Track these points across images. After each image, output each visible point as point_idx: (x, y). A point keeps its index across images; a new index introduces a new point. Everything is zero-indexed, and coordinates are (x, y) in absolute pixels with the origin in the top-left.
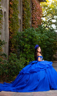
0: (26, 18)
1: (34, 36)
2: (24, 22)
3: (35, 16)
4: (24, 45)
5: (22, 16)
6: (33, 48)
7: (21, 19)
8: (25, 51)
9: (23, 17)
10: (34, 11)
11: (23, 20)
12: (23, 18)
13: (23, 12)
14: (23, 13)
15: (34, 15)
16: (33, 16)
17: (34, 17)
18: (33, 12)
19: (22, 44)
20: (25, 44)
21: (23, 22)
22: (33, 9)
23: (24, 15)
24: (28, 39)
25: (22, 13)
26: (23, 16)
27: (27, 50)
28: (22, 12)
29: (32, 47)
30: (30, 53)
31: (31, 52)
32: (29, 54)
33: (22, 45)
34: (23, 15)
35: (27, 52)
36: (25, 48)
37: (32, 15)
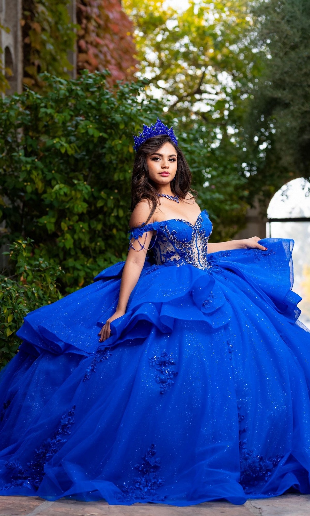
0: (50, 47)
1: (118, 117)
2: (32, 70)
3: (96, 56)
4: (45, 192)
5: (20, 33)
6: (107, 215)
7: (16, 48)
8: (51, 227)
9: (27, 40)
10: (92, 26)
11: (27, 61)
12: (27, 49)
13: (24, 9)
14: (25, 17)
15: (92, 51)
16: (83, 56)
17: (94, 61)
18: (86, 29)
19: (32, 181)
20: (49, 184)
21: (26, 75)
22: (88, 18)
23: (36, 26)
24: (70, 143)
25: (20, 15)
26: (25, 34)
27: (64, 226)
28: (20, 6)
29: (100, 204)
30: (86, 252)
31: (92, 240)
32: (82, 256)
33: (29, 189)
34: (26, 30)
35: (68, 236)
36: (51, 206)
37: (81, 50)
